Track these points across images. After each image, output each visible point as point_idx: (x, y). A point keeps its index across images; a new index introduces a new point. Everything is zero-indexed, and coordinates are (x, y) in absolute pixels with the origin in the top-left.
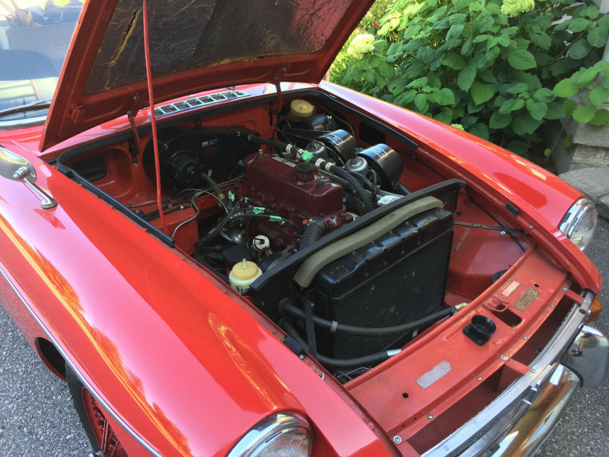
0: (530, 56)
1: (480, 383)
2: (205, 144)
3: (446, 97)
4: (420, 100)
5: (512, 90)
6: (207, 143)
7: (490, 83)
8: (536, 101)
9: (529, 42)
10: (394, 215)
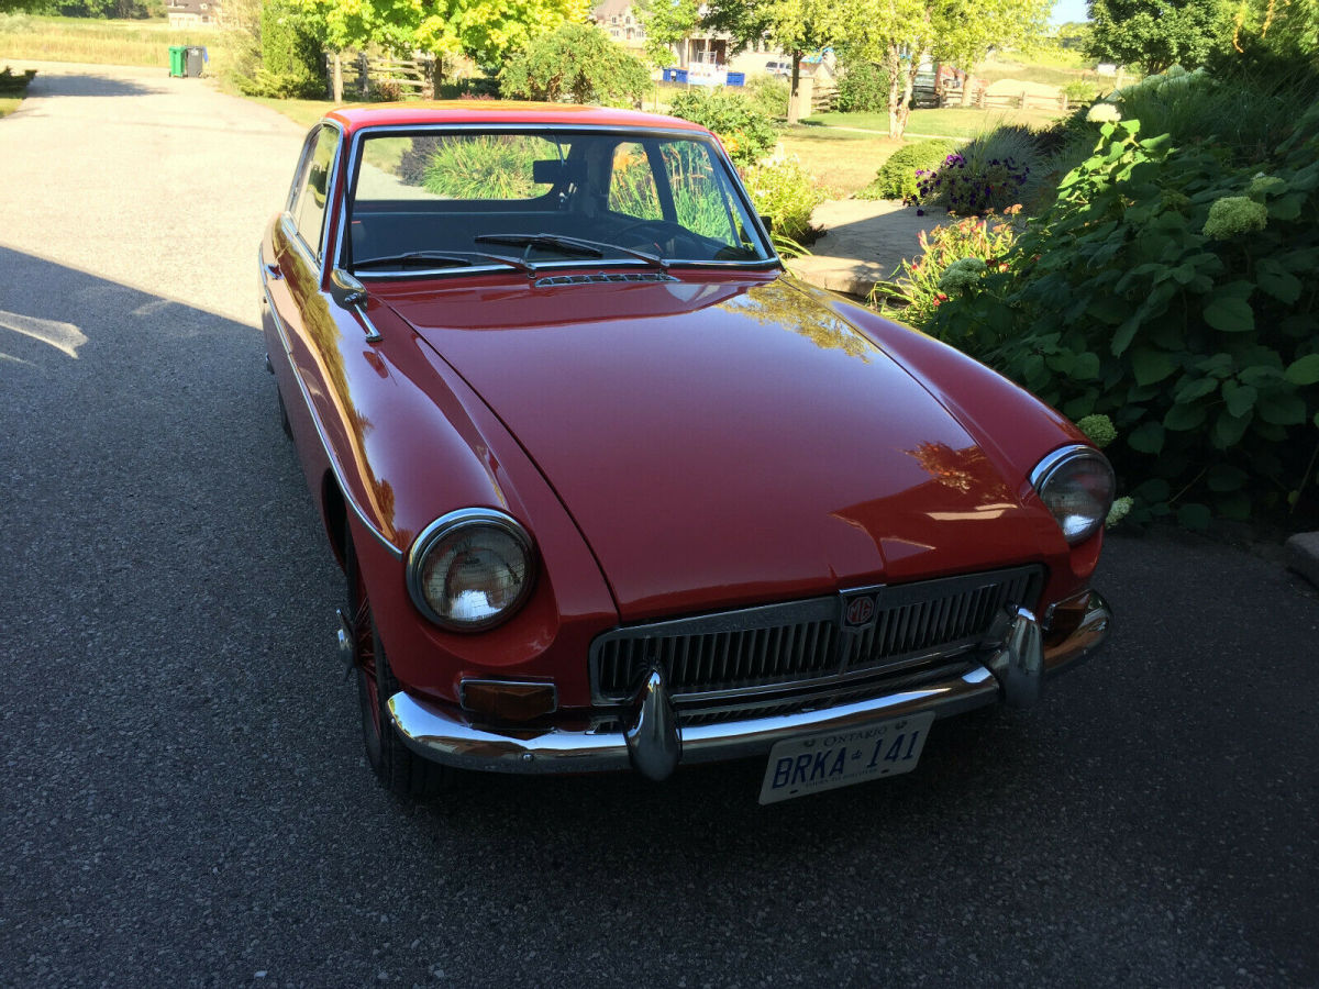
0: (1248, 311)
3: (1086, 364)
4: (1032, 363)
5: (1202, 364)
7: (1167, 350)
8: (1240, 384)
9: (1254, 286)
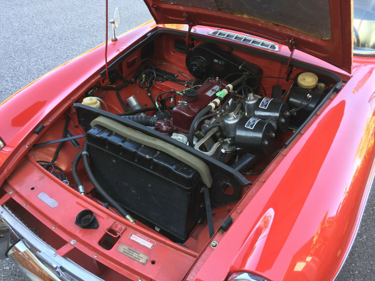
1: (51, 229)
2: (216, 61)
6: (217, 61)
10: (155, 140)
